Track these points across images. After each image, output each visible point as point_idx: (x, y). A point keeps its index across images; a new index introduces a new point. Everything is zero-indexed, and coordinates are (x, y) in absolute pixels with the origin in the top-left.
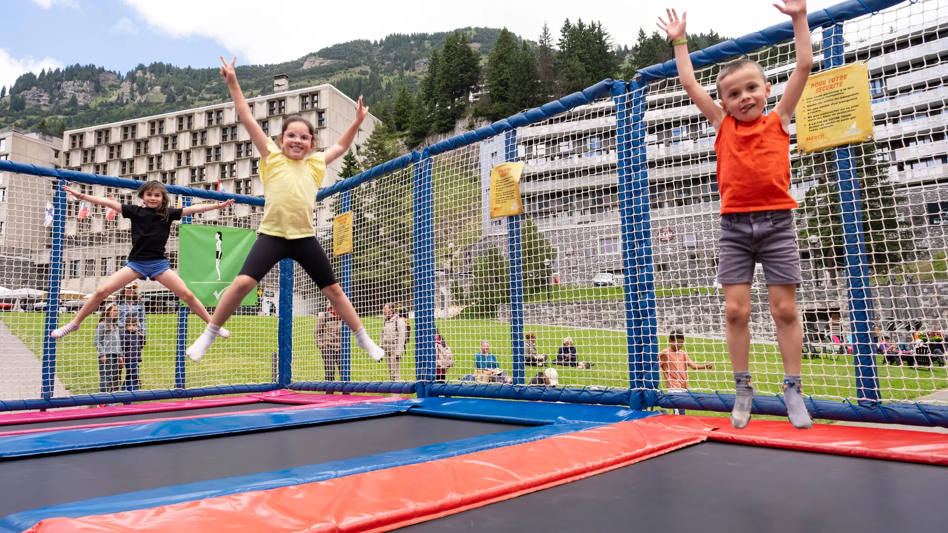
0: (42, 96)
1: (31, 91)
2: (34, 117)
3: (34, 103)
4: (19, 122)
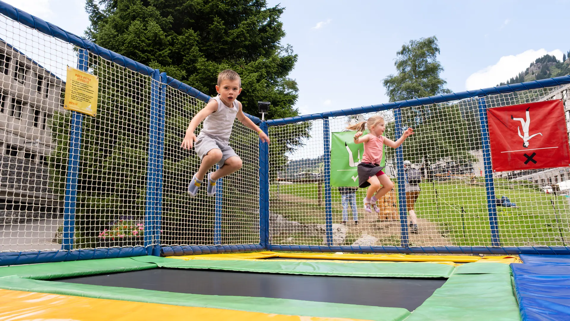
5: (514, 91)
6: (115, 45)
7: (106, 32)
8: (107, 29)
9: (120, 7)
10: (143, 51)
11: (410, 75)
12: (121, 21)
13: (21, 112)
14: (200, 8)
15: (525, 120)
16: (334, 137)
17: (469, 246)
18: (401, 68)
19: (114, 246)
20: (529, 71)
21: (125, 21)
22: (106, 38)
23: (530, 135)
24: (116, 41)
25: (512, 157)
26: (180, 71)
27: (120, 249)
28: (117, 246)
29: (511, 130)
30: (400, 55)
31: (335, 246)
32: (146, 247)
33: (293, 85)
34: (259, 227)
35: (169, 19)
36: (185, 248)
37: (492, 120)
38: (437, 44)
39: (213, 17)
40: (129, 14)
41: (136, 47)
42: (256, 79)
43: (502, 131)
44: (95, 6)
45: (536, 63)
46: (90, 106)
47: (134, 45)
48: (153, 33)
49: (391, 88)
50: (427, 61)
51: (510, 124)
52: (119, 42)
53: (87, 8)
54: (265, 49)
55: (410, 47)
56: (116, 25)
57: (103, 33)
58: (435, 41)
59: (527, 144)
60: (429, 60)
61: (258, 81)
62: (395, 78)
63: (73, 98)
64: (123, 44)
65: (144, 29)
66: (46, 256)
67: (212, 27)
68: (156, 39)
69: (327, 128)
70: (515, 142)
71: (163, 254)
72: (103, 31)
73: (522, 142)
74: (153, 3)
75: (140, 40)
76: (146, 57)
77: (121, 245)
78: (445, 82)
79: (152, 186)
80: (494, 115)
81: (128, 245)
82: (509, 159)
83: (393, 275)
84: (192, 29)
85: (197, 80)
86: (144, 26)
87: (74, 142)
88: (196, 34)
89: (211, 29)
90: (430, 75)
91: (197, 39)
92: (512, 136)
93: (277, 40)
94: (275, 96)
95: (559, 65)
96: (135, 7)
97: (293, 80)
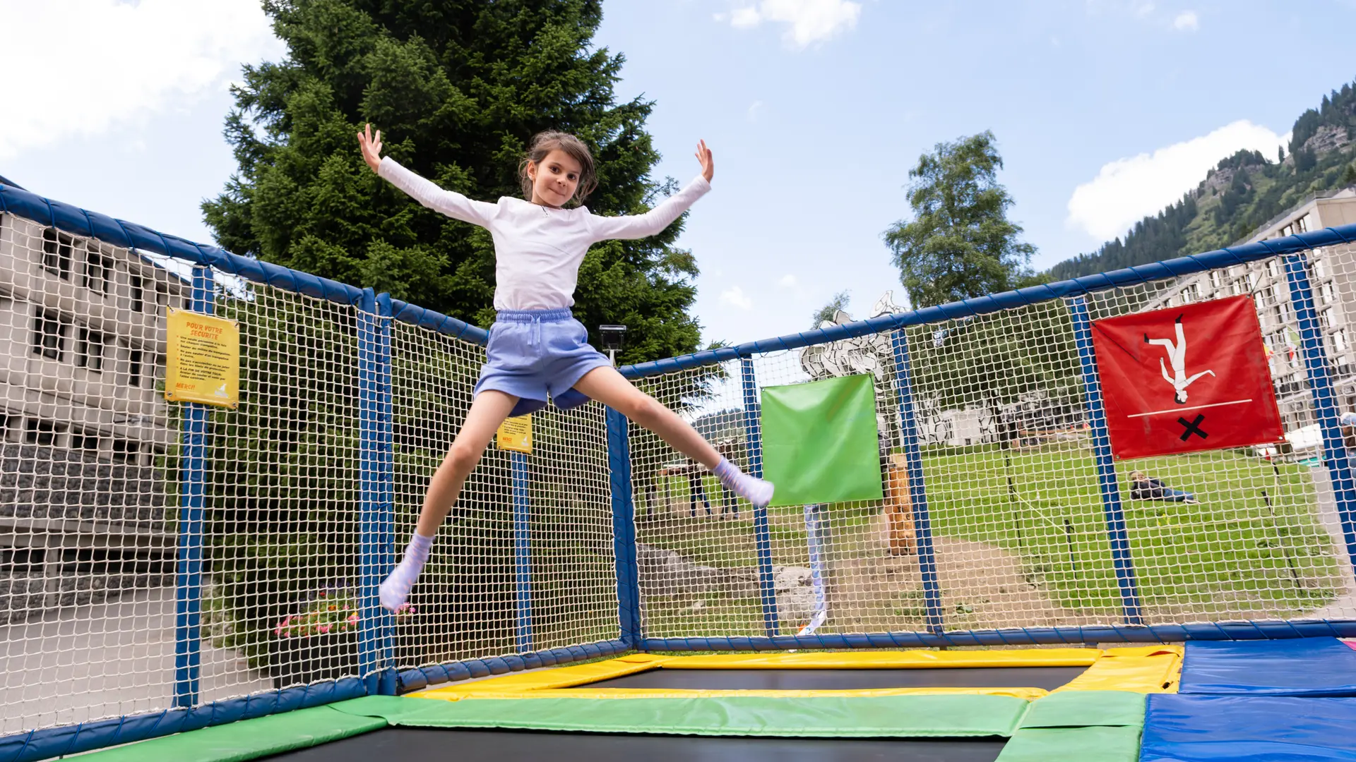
0: (1334, 135)
1: (1318, 135)
2: (1334, 169)
3: (1326, 150)
4: (1315, 184)
5: (1146, 281)
6: (292, 211)
7: (271, 185)
8: (273, 179)
9: (298, 128)
10: (354, 220)
11: (941, 219)
12: (302, 159)
13: (102, 356)
14: (471, 117)
15: (1175, 343)
16: (766, 398)
17: (1074, 627)
18: (922, 205)
19: (293, 685)
20: (1206, 188)
21: (311, 156)
22: (272, 196)
23: (1188, 376)
24: (294, 202)
25: (1152, 427)
26: (436, 256)
27: (304, 689)
28: (297, 684)
29: (1146, 367)
30: (918, 178)
31: (783, 635)
32: (364, 677)
33: (685, 263)
34: (618, 601)
35: (406, 146)
36: (452, 669)
37: (1103, 347)
38: (995, 147)
39: (502, 136)
40: (318, 141)
41: (336, 212)
42: (602, 263)
43: (1127, 370)
44: (246, 128)
45: (1220, 170)
46: (223, 388)
47: (332, 207)
48: (373, 179)
49: (903, 250)
50: (976, 186)
51: (1144, 355)
52: (301, 202)
53: (229, 134)
54: (617, 196)
55: (937, 159)
56: (291, 166)
57: (264, 186)
58: (991, 143)
59: (1183, 396)
60: (982, 183)
61: (607, 265)
62: (910, 226)
63: (184, 374)
64: (310, 206)
65: (352, 173)
66: (138, 726)
67: (500, 155)
68: (379, 191)
69: (749, 378)
70: (1156, 393)
71: (402, 689)
72: (264, 181)
73: (1171, 393)
74: (368, 114)
75: (345, 197)
76: (360, 232)
77: (307, 680)
78: (1020, 229)
79: (370, 543)
80: (1106, 334)
81: (324, 677)
82: (1148, 430)
83: (889, 732)
84: (457, 164)
85: (473, 272)
86: (353, 164)
87: (190, 469)
88: (466, 173)
89: (499, 160)
90: (984, 217)
91: (468, 183)
92: (1150, 380)
93: (642, 173)
94: (644, 294)
95: (1270, 170)
96: (330, 126)
97: (686, 251)
